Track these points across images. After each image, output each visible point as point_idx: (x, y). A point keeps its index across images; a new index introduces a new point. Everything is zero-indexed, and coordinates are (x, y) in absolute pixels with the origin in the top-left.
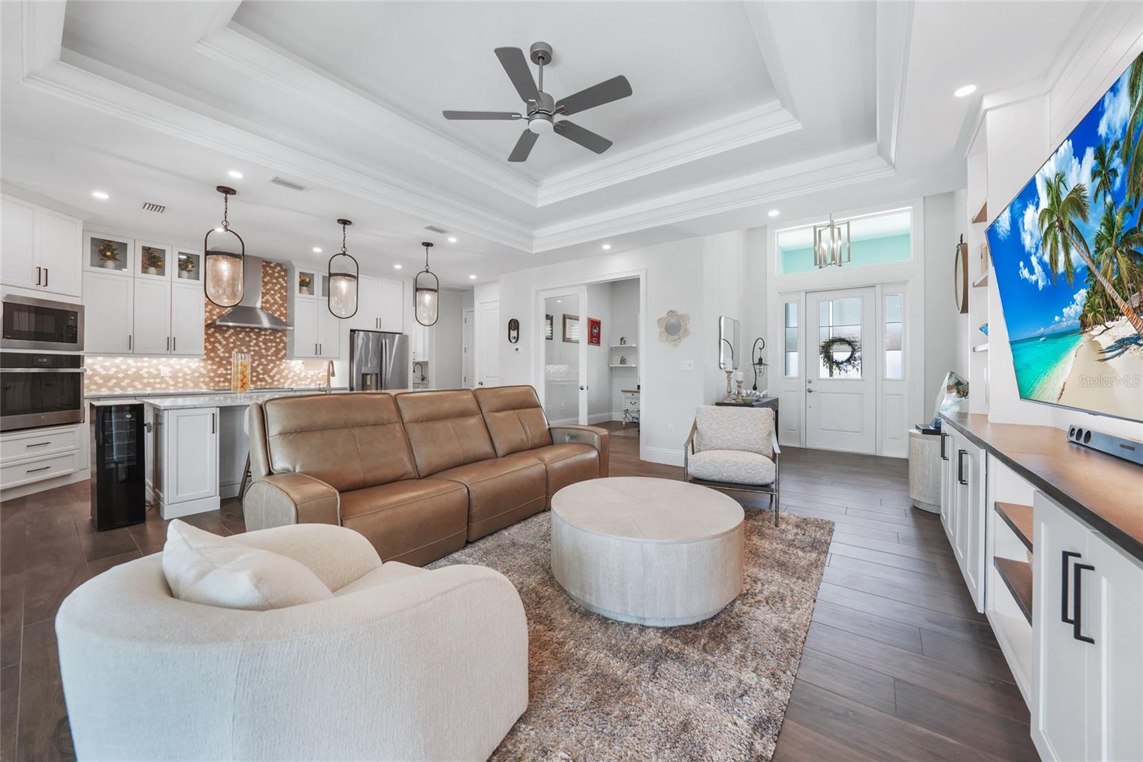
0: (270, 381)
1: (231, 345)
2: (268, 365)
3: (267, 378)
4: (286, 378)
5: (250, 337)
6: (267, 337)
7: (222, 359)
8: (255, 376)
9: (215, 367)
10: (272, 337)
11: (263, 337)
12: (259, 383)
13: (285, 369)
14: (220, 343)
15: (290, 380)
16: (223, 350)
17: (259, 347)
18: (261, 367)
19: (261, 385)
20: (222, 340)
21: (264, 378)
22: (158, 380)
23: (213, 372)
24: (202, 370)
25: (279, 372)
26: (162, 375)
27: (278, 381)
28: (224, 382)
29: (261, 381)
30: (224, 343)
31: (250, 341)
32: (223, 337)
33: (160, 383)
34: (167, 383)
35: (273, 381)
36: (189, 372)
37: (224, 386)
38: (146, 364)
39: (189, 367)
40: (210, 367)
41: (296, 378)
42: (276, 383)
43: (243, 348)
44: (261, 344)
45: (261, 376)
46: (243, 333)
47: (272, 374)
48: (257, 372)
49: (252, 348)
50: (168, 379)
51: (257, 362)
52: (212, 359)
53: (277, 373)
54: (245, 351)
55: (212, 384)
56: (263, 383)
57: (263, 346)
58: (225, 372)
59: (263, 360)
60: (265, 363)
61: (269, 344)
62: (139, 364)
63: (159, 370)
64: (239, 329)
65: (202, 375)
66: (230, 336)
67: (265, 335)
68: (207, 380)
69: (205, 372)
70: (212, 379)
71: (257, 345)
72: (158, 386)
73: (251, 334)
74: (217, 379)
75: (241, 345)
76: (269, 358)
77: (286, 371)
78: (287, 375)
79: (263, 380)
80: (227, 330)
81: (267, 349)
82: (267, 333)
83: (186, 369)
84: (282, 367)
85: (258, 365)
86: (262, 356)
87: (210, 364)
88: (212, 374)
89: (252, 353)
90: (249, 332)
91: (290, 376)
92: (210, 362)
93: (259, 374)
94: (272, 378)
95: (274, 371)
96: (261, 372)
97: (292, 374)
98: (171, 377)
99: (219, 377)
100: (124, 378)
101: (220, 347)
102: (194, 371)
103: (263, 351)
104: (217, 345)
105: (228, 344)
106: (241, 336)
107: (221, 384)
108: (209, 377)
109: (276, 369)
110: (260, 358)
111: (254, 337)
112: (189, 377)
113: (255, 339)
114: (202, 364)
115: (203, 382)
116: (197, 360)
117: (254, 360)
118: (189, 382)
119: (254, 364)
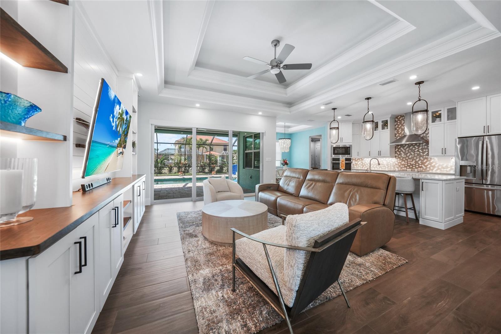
0: (425, 168)
1: (407, 152)
2: (424, 160)
3: (424, 167)
4: (434, 167)
5: (415, 148)
6: (423, 147)
7: (403, 158)
8: (418, 165)
9: (401, 161)
10: (426, 147)
11: (421, 147)
12: (419, 169)
13: (433, 162)
15: (436, 168)
16: (403, 154)
17: (419, 152)
18: (420, 161)
19: (420, 170)
20: (403, 150)
22: (383, 166)
25: (430, 164)
27: (429, 168)
28: (404, 167)
30: (404, 151)
31: (415, 149)
33: (384, 167)
34: (385, 167)
35: (427, 168)
36: (392, 163)
39: (392, 161)
40: (399, 161)
41: (440, 167)
42: (428, 169)
44: (420, 150)
45: (420, 166)
46: (412, 146)
47: (426, 165)
48: (418, 163)
49: (416, 153)
50: (385, 165)
51: (418, 159)
52: (400, 158)
53: (429, 164)
54: (413, 154)
55: (400, 168)
56: (421, 169)
57: (421, 151)
58: (404, 163)
59: (421, 158)
60: (422, 159)
61: (424, 150)
63: (383, 162)
64: (410, 145)
65: (396, 164)
66: (406, 149)
67: (422, 146)
68: (398, 166)
69: (397, 163)
70: (400, 166)
71: (418, 151)
72: (383, 168)
73: (415, 146)
74: (401, 166)
75: (411, 152)
76: (424, 157)
78: (434, 165)
80: (405, 146)
81: (423, 153)
82: (424, 145)
83: (391, 162)
84: (431, 161)
85: (419, 160)
86: (421, 156)
87: (399, 160)
88: (400, 164)
89: (416, 155)
90: (415, 145)
92: (399, 159)
93: (419, 164)
94: (426, 166)
98: (387, 165)
99: (402, 165)
100: (375, 165)
101: (402, 153)
102: (393, 163)
103: (421, 154)
104: (401, 152)
106: (411, 148)
107: (403, 168)
108: (399, 165)
109: (428, 162)
110: (420, 157)
111: (417, 147)
112: (392, 165)
113: (417, 148)
114: (396, 160)
115: (397, 167)
116: (394, 158)
117: (417, 158)
118: (392, 167)
119: (417, 160)
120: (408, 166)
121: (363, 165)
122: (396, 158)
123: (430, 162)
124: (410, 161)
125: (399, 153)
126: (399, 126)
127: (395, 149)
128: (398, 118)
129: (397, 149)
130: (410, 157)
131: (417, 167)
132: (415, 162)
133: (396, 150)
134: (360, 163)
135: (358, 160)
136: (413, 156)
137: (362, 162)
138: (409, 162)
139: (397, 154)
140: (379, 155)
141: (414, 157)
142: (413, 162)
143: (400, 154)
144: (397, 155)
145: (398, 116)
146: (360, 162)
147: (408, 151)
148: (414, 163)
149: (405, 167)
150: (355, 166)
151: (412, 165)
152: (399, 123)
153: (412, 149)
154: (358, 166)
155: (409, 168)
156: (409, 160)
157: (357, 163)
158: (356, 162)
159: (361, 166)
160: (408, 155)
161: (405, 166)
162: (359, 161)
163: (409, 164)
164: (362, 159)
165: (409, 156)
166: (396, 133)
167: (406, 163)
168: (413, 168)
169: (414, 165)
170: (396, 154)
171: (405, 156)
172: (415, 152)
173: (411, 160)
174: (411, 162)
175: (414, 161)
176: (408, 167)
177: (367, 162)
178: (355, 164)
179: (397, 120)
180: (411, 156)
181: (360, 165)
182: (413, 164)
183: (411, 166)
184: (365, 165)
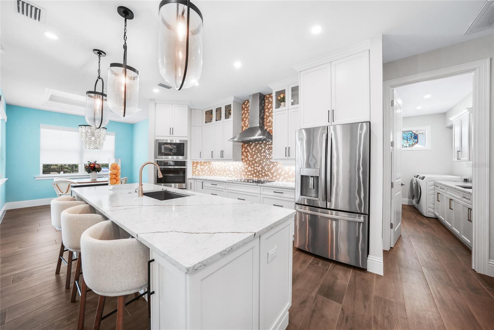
0: (271, 176)
3: (270, 174)
7: (250, 161)
11: (268, 146)
12: (265, 177)
14: (249, 152)
15: (282, 177)
18: (267, 167)
20: (250, 150)
22: (230, 173)
23: (247, 169)
24: (243, 167)
25: (276, 171)
26: (231, 170)
28: (250, 175)
29: (267, 176)
30: (251, 152)
31: (262, 150)
32: (251, 149)
33: (230, 174)
35: (273, 176)
36: (239, 169)
37: (251, 178)
38: (227, 165)
39: (239, 166)
40: (245, 166)
41: (286, 176)
45: (266, 173)
47: (272, 172)
49: (262, 154)
51: (265, 163)
52: (246, 161)
53: (275, 171)
54: (259, 156)
57: (268, 152)
58: (251, 169)
60: (269, 164)
62: (225, 165)
63: (230, 167)
68: (245, 173)
69: (244, 169)
70: (246, 173)
71: (264, 152)
73: (262, 145)
74: (248, 173)
75: (258, 153)
76: (271, 160)
77: (280, 170)
79: (267, 175)
80: (252, 144)
84: (278, 167)
86: (267, 159)
87: (246, 165)
88: (246, 170)
89: (263, 157)
91: (282, 174)
94: (272, 174)
95: (273, 170)
97: (284, 172)
98: (233, 171)
99: (249, 172)
101: (249, 155)
103: (268, 155)
106: (257, 147)
107: (250, 176)
109: (274, 168)
111: (263, 147)
112: (238, 172)
114: (243, 165)
115: (243, 174)
116: (241, 162)
117: (263, 162)
118: (239, 174)
119: (263, 165)
120: (255, 173)
121: (210, 171)
122: (242, 161)
123: (276, 168)
124: (256, 166)
125: (245, 155)
126: (246, 116)
127: (242, 149)
128: (246, 103)
129: (244, 149)
130: (256, 160)
131: (263, 174)
132: (261, 168)
133: (243, 151)
134: (207, 169)
135: (205, 164)
136: (259, 159)
137: (209, 167)
138: (255, 168)
139: (244, 155)
140: (222, 157)
141: (261, 160)
142: (259, 168)
143: (247, 156)
144: (244, 158)
145: (245, 101)
146: (207, 167)
147: (254, 151)
148: (261, 170)
149: (252, 174)
150: (200, 172)
151: (258, 172)
152: (246, 110)
154: (204, 173)
155: (255, 177)
156: (255, 165)
157: (203, 169)
158: (202, 167)
159: (208, 172)
160: (254, 157)
161: (251, 173)
162: (206, 165)
163: (255, 171)
164: (209, 162)
166: (243, 125)
167: (253, 169)
168: (260, 177)
169: (260, 173)
170: (243, 156)
171: (252, 159)
173: (258, 165)
174: (257, 168)
175: (261, 166)
176: (255, 175)
177: (214, 167)
178: (200, 170)
179: (244, 107)
181: (207, 171)
183: (257, 174)
184: (212, 171)
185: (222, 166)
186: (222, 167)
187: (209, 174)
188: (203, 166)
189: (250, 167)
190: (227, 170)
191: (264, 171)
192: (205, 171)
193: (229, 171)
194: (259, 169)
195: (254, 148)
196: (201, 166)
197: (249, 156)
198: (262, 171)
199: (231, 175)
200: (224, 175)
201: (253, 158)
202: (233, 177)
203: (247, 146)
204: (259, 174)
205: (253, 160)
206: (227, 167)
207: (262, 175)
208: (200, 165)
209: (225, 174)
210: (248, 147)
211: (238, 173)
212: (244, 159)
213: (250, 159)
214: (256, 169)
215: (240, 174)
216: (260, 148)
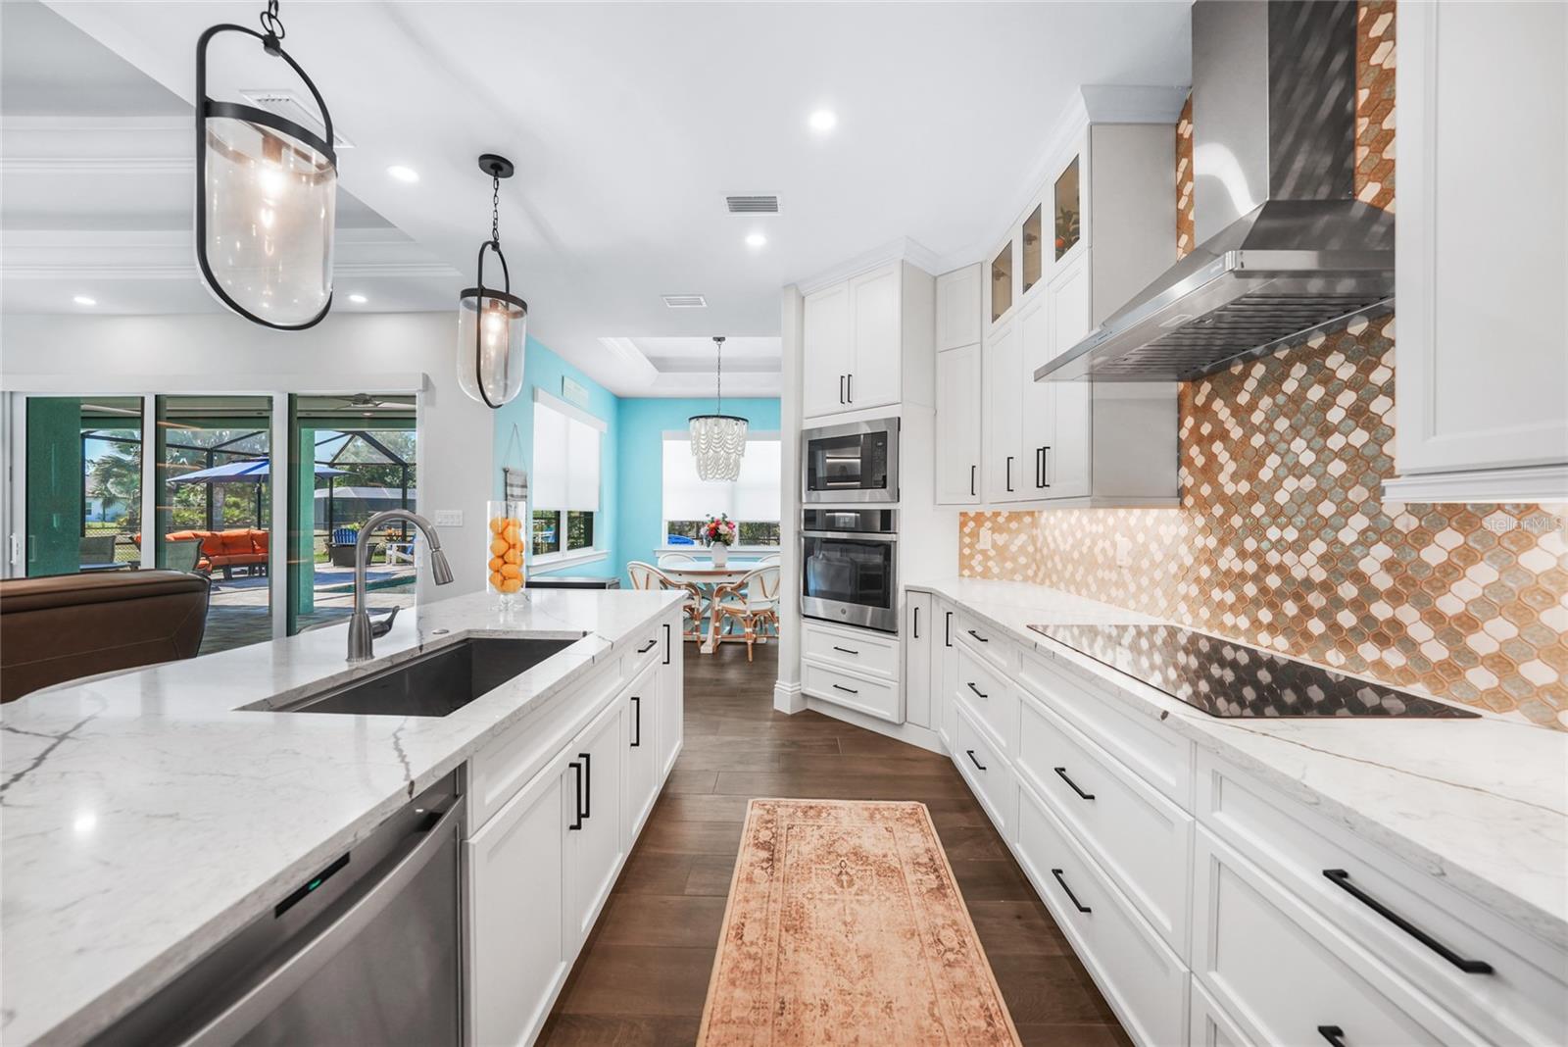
0: (1436, 651)
1: (1261, 440)
3: (1419, 630)
5: (1327, 378)
7: (1231, 504)
9: (1213, 543)
12: (1369, 651)
14: (1223, 435)
16: (1231, 467)
18: (1382, 551)
20: (1231, 424)
21: (1395, 624)
22: (1114, 576)
23: (1208, 562)
24: (1183, 550)
25: (1512, 603)
26: (1119, 563)
27: (1501, 663)
28: (1233, 609)
29: (1382, 640)
30: (1236, 433)
31: (1326, 404)
32: (1237, 411)
33: (1117, 585)
35: (1464, 657)
36: (1159, 557)
38: (1101, 529)
39: (1160, 541)
40: (1200, 541)
43: (1298, 445)
45: (1381, 610)
47: (1450, 604)
48: (1359, 578)
49: (1336, 442)
51: (1359, 522)
52: (1203, 505)
53: (1488, 604)
54: (1307, 458)
56: (1395, 658)
58: (1237, 566)
62: (1094, 528)
63: (1114, 545)
66: (1252, 406)
68: (1194, 590)
69: (1189, 561)
70: (1204, 586)
73: (1334, 360)
74: (1217, 594)
75: (1292, 434)
79: (1389, 634)
84: (1531, 559)
85: (1364, 540)
87: (1202, 531)
88: (1205, 572)
89: (1337, 468)
92: (1201, 521)
93: (1369, 593)
94: (1455, 630)
96: (1383, 582)
98: (1131, 568)
99: (1223, 587)
101: (1223, 457)
104: (1216, 448)
105: (1247, 437)
106: (1290, 386)
107: (1229, 619)
108: (1198, 580)
109: (1481, 575)
112: (1158, 575)
113: (1350, 385)
114: (1184, 530)
115: (1186, 598)
116: (1174, 512)
117: (1345, 512)
118: (1158, 592)
119: (1348, 536)
120: (1265, 594)
121: (1035, 560)
122: (1182, 505)
123: (1509, 567)
124: (1280, 546)
125: (1200, 461)
127: (1180, 425)
129: (1189, 422)
130: (1281, 498)
131: (1347, 619)
132: (1324, 560)
133: (1184, 433)
134: (1022, 549)
135: (1014, 525)
136: (1308, 483)
137: (1032, 541)
138: (1274, 558)
139: (1190, 463)
140: (1041, 483)
142: (1309, 559)
143: (1210, 470)
144: (1189, 482)
146: (1023, 537)
147: (1268, 428)
148: (1319, 575)
149: (1242, 604)
150: (991, 564)
151: (1298, 591)
153: (1297, 399)
154: (1009, 565)
155: (1272, 628)
156: (1273, 533)
157: (1006, 547)
158: (1001, 539)
159: (1027, 566)
160: (1265, 474)
161: (1241, 598)
162: (1018, 531)
163: (1273, 581)
164: (1031, 514)
165: (1277, 482)
167: (1252, 567)
168: (1307, 635)
169: (1316, 600)
170: (1184, 471)
171: (1244, 487)
172: (1327, 431)
174: (1289, 558)
175: (1318, 547)
176: (1265, 615)
177: (1050, 539)
178: (992, 553)
180: (1291, 483)
181: (1022, 560)
182: (1308, 584)
183: (1290, 608)
184: (1044, 561)
185: (1079, 535)
186: (1081, 542)
187: (1030, 573)
188: (1005, 536)
189: (1230, 552)
190: (1100, 559)
191: (1348, 591)
192: (1014, 559)
193: (1110, 568)
194: (1308, 565)
195: (1266, 402)
196: (996, 536)
197: (1221, 467)
198: (1326, 587)
199: (1121, 593)
200: (1088, 586)
201: (1252, 477)
202: (1132, 603)
203: (1210, 399)
204: (1307, 611)
205: (1252, 498)
206: (1100, 544)
207: (1334, 627)
208: (993, 530)
209: (1090, 579)
210: (1218, 405)
211: (1154, 583)
212: (1194, 491)
213: (1230, 489)
214: (1281, 569)
215: (1165, 594)
216: (1316, 393)
